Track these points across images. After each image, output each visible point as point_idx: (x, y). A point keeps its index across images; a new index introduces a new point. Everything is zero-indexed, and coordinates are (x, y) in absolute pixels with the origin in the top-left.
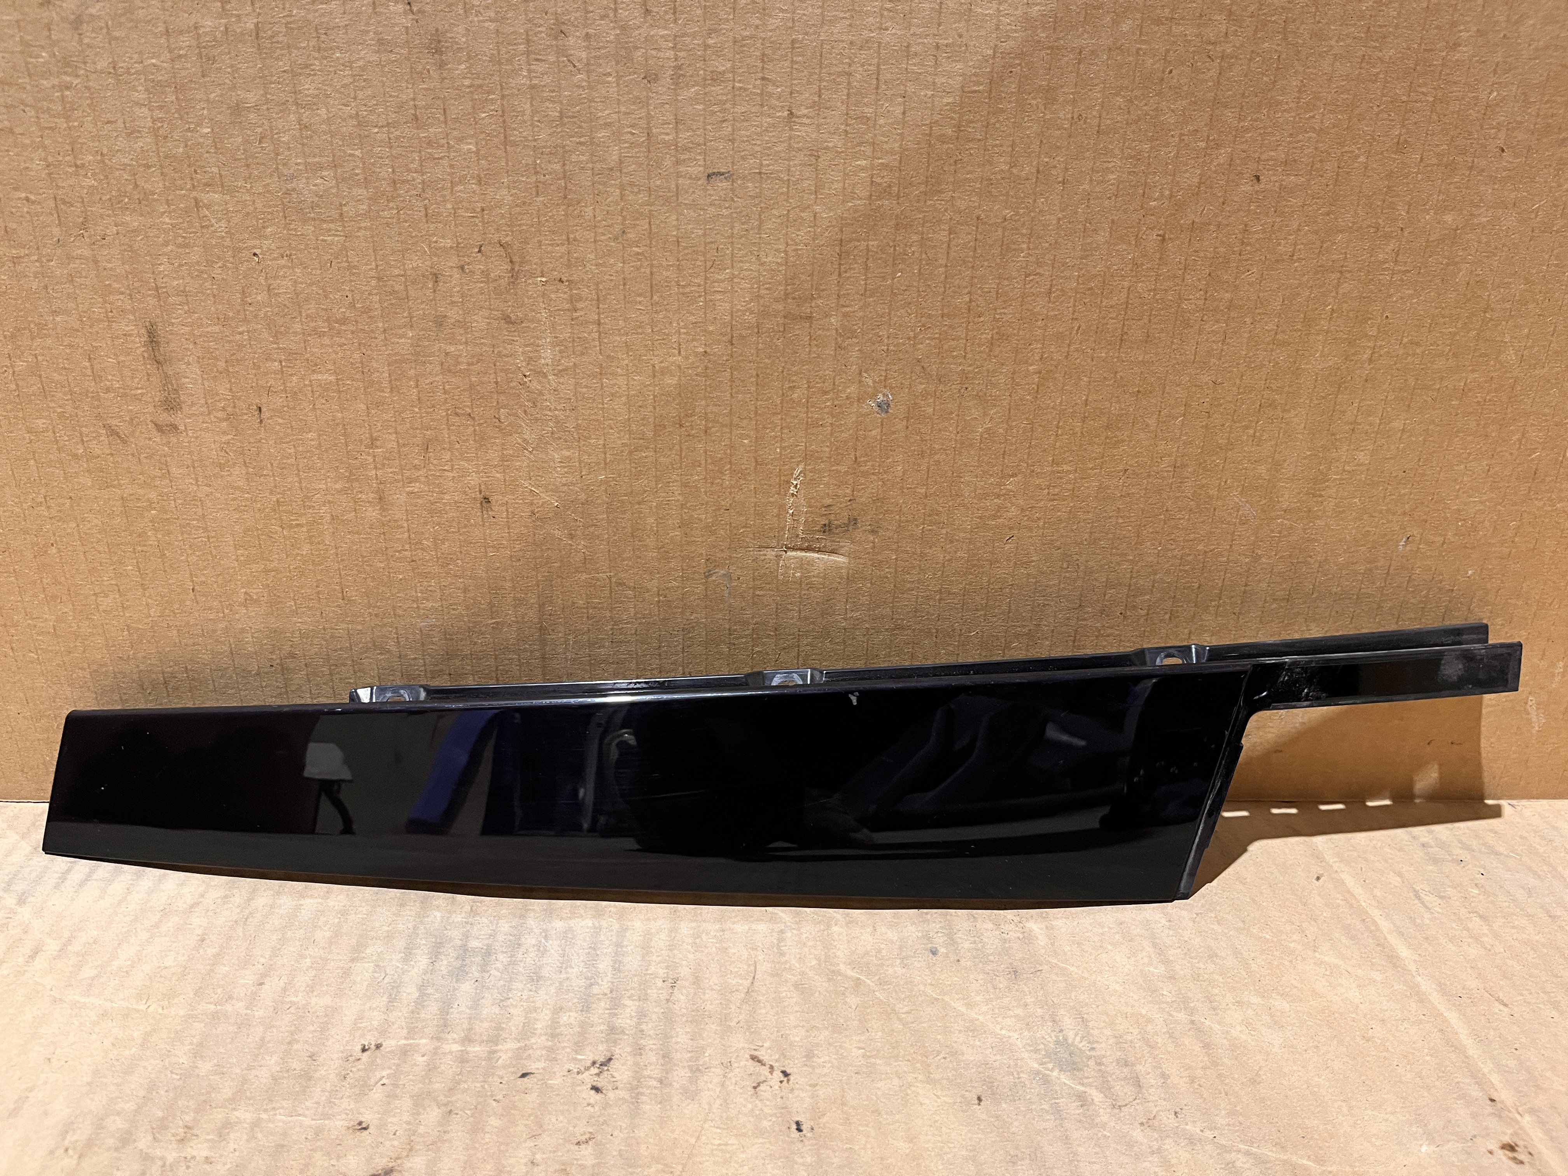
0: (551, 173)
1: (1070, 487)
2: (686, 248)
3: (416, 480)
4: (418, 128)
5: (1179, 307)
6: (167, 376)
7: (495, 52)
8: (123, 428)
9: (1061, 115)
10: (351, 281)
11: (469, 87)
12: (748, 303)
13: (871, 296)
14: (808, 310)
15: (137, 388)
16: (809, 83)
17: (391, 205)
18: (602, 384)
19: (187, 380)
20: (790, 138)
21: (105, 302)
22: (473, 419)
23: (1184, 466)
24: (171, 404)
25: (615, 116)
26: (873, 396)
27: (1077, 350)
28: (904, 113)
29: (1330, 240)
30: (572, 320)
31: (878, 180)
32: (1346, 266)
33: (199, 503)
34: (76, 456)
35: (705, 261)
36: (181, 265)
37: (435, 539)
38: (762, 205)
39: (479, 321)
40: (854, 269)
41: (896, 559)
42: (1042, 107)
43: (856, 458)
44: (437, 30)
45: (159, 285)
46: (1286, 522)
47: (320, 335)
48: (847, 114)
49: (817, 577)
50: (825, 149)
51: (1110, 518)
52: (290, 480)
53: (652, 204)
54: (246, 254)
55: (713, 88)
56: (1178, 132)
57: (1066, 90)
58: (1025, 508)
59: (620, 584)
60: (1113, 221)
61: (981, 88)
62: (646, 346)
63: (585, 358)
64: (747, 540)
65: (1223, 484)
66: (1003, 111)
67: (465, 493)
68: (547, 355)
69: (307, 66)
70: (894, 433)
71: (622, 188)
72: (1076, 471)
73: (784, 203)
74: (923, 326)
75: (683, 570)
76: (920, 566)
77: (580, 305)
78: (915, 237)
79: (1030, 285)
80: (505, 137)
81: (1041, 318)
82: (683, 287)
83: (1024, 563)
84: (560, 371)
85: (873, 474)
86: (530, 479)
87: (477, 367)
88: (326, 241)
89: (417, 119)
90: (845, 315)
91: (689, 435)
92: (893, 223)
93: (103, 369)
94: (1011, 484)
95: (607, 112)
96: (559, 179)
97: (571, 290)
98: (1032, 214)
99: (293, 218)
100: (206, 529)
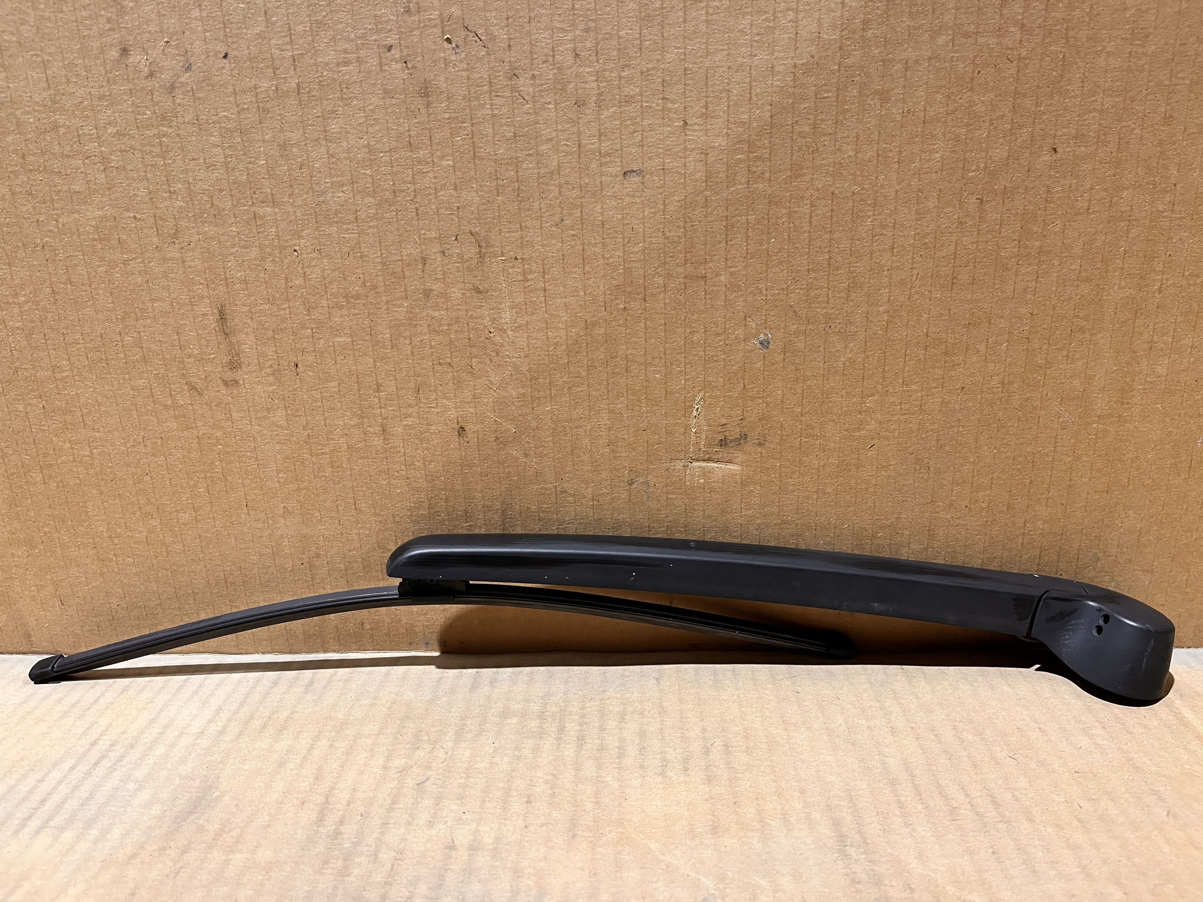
0: (507, 179)
1: (918, 403)
2: (609, 229)
3: (410, 416)
4: (411, 151)
5: (997, 254)
6: (231, 344)
7: (467, 93)
8: (200, 385)
9: (894, 111)
10: (364, 266)
11: (448, 119)
12: (656, 268)
13: (752, 259)
14: (703, 272)
15: (211, 354)
16: (699, 99)
17: (392, 208)
18: (548, 336)
19: (246, 346)
20: (685, 141)
21: (189, 290)
22: (452, 366)
23: (1011, 383)
24: (234, 365)
25: (554, 134)
26: (756, 336)
27: (917, 293)
28: (772, 117)
29: (1117, 196)
30: (525, 288)
31: (754, 169)
32: (1133, 216)
33: (252, 439)
34: (166, 406)
35: (624, 238)
36: (243, 261)
37: (424, 461)
38: (666, 193)
39: (456, 293)
40: (738, 238)
41: (780, 466)
42: (878, 106)
43: (744, 386)
44: (425, 80)
45: (228, 276)
46: (1100, 426)
47: (341, 308)
48: (728, 121)
49: (718, 482)
50: (712, 148)
51: (952, 427)
52: (317, 418)
53: (583, 197)
54: (289, 250)
55: (626, 108)
56: (988, 118)
57: (896, 91)
58: (882, 421)
59: (564, 492)
60: (940, 190)
61: (830, 94)
62: (580, 305)
63: (535, 317)
64: (661, 454)
65: (1044, 396)
66: (847, 110)
67: (447, 425)
68: (507, 316)
69: (334, 112)
70: (773, 364)
71: (560, 187)
72: (922, 390)
73: (683, 190)
74: (794, 279)
75: (611, 479)
76: (799, 471)
77: (530, 277)
78: (784, 211)
79: (876, 244)
80: (474, 153)
81: (886, 268)
82: (608, 259)
83: (884, 466)
84: (516, 327)
85: (759, 397)
86: (495, 411)
87: (455, 327)
88: (345, 238)
89: (411, 145)
90: (732, 274)
91: (614, 373)
92: (766, 201)
93: (186, 341)
94: (870, 402)
95: (548, 131)
96: (514, 182)
97: (523, 266)
98: (876, 188)
99: (323, 222)
100: (256, 459)
